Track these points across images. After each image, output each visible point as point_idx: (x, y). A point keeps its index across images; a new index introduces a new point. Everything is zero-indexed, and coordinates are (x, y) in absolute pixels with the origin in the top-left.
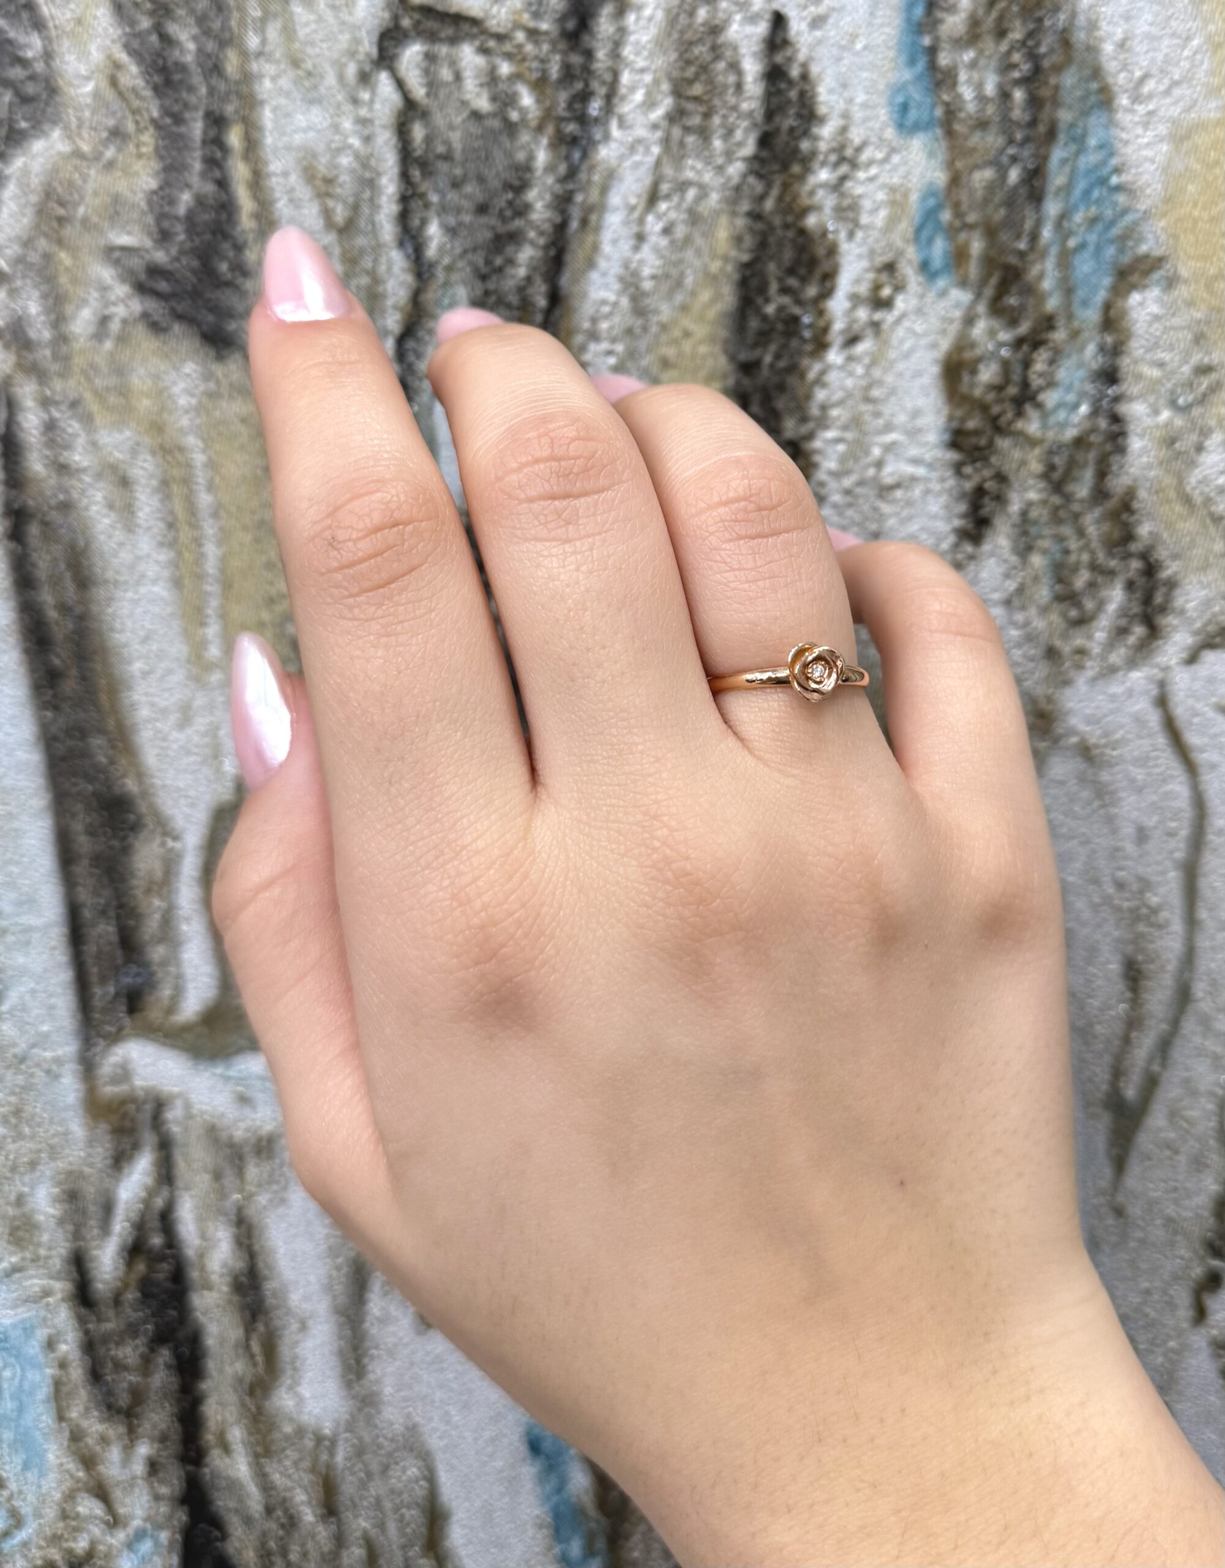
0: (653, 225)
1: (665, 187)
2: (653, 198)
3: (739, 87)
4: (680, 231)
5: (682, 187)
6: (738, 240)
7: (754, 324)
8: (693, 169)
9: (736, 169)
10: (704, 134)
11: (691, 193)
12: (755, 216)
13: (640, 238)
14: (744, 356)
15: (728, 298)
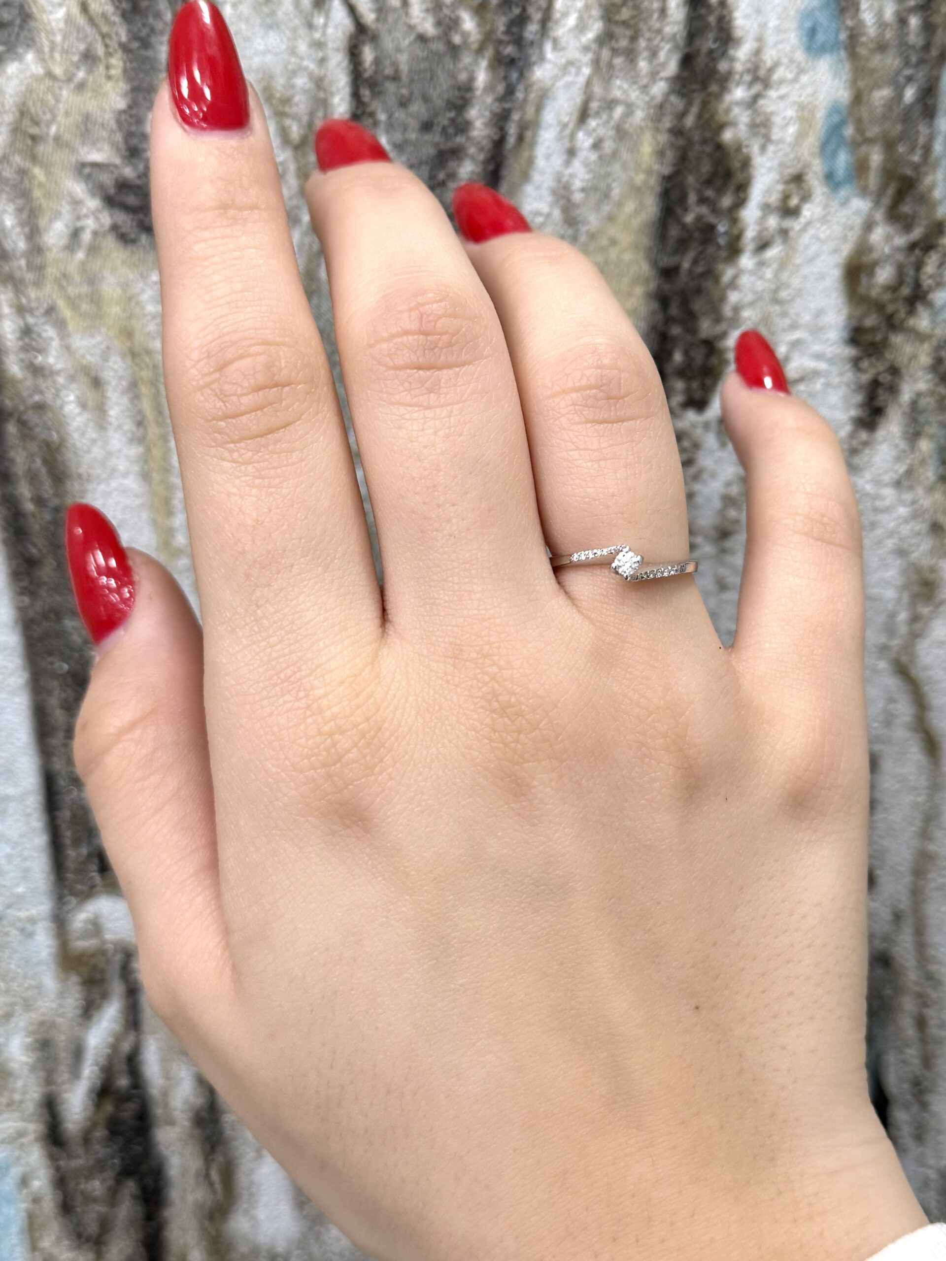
0: (584, 140)
1: (594, 105)
2: (583, 115)
3: (663, 11)
4: (608, 146)
5: (610, 104)
6: (660, 154)
7: (674, 232)
8: (620, 88)
9: (659, 88)
10: (631, 55)
11: (619, 111)
12: (677, 132)
13: (571, 152)
14: (667, 261)
15: (651, 207)
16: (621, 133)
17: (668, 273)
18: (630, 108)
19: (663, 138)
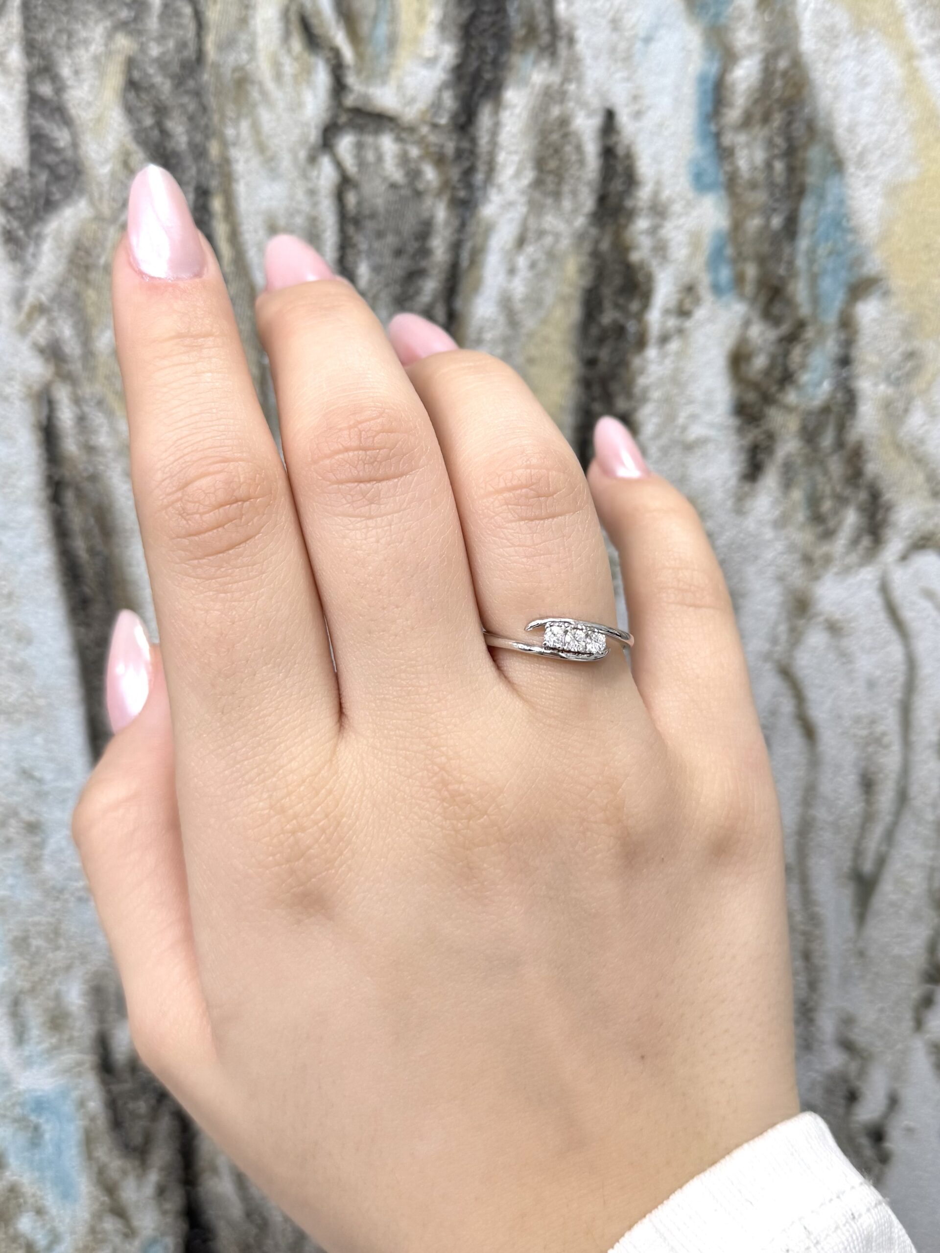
0: (522, 262)
1: (530, 235)
2: (521, 242)
3: (582, 162)
4: (542, 265)
5: (541, 234)
6: (582, 271)
7: (594, 331)
8: (551, 221)
9: (580, 221)
10: (557, 195)
11: (548, 240)
12: (595, 254)
13: (512, 271)
14: (589, 353)
15: (574, 313)
16: (551, 256)
17: (591, 363)
18: (557, 236)
19: (584, 259)
